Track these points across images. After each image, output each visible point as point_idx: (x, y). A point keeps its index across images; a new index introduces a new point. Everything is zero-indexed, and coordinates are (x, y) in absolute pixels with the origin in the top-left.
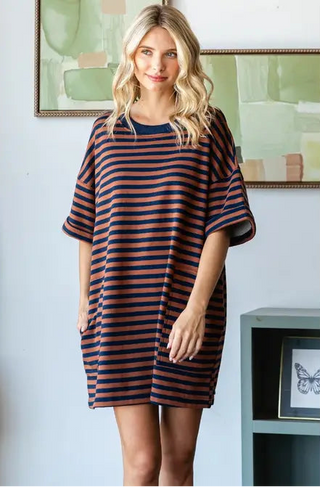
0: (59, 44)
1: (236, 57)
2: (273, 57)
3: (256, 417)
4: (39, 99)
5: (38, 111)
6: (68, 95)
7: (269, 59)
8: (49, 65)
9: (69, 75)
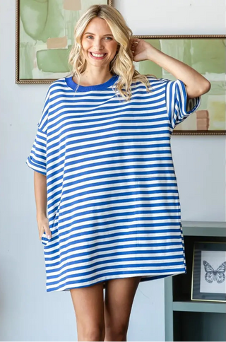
0: (33, 33)
1: (161, 40)
2: (186, 40)
3: (175, 300)
4: (18, 71)
5: (18, 80)
6: (40, 69)
7: (184, 42)
8: (26, 46)
9: (40, 54)
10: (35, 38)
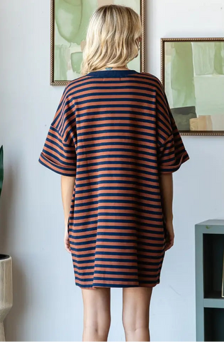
0: (67, 35)
1: (192, 43)
2: (218, 43)
4: (53, 73)
5: (53, 81)
6: (74, 71)
7: (215, 45)
8: (60, 49)
9: (74, 56)
10: (69, 40)
